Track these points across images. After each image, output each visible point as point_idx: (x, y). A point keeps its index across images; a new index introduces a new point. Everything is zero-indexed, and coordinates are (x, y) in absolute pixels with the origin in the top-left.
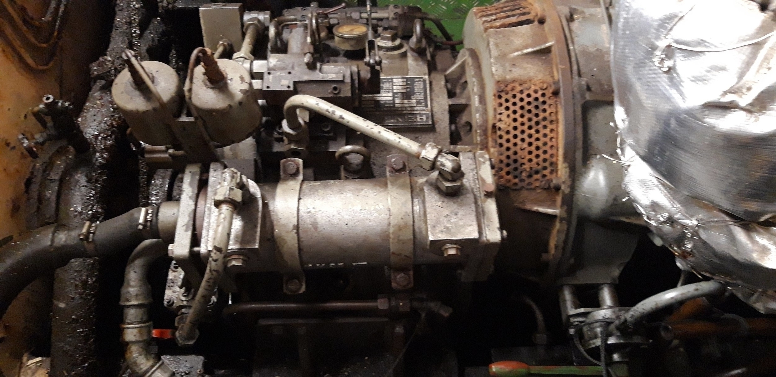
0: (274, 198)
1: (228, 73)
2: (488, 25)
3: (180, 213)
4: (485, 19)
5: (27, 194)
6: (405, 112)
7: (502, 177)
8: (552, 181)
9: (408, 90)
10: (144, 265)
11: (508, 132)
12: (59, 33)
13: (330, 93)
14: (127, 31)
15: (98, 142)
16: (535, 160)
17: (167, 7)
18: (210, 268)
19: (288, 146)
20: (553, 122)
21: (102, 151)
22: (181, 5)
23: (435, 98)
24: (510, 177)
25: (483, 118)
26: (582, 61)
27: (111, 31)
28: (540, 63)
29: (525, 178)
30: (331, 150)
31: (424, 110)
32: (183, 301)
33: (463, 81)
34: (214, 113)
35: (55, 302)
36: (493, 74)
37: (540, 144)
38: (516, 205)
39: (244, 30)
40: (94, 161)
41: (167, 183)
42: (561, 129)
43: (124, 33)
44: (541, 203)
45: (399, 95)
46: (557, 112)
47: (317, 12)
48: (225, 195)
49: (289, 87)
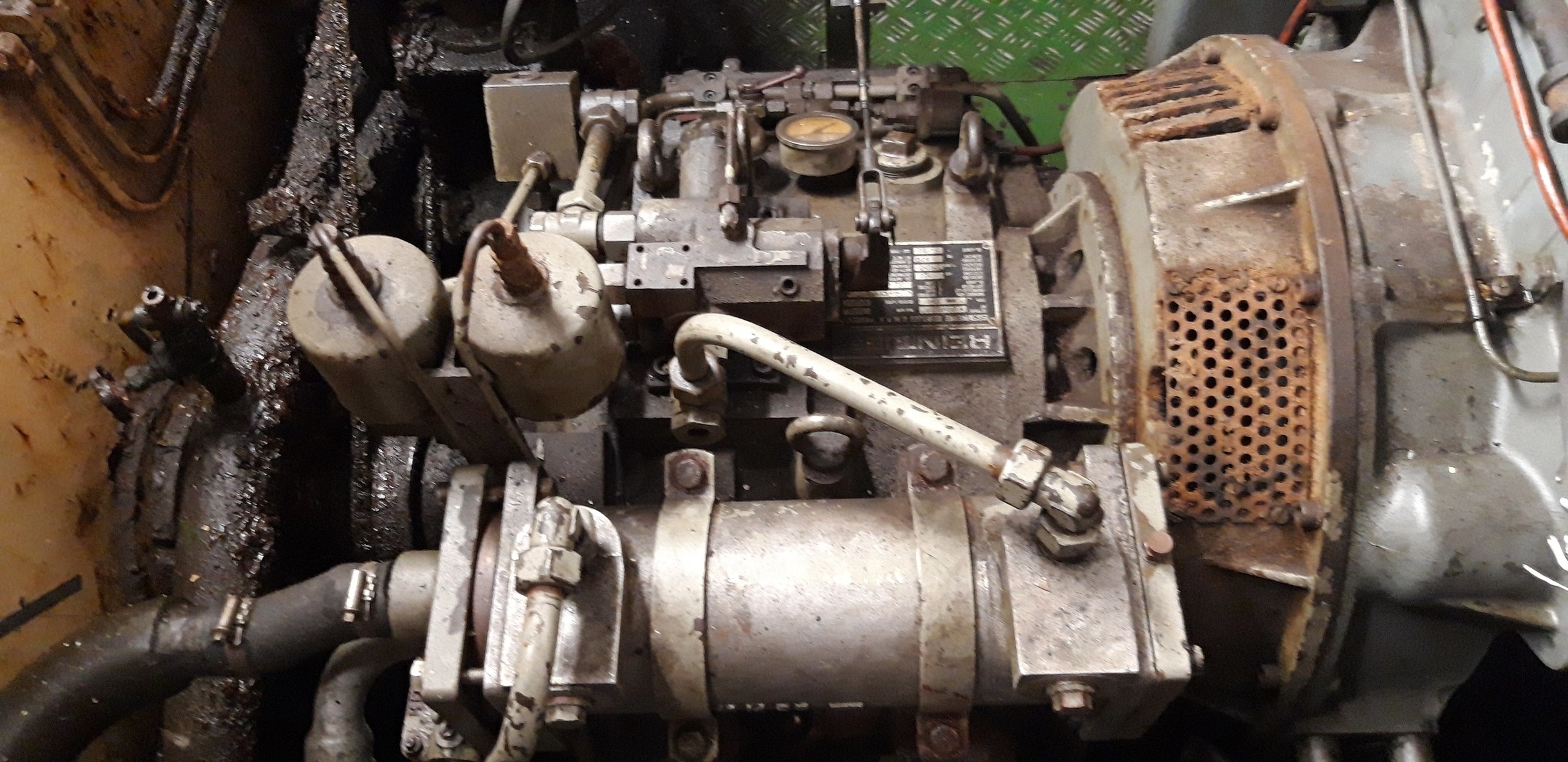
0: (650, 552)
1: (550, 268)
2: (1140, 130)
3: (438, 589)
4: (1129, 114)
5: (112, 483)
6: (941, 327)
7: (1177, 495)
8: (1299, 509)
9: (949, 274)
10: (356, 687)
11: (1193, 392)
12: (183, 129)
13: (776, 294)
14: (328, 123)
15: (264, 375)
16: (1257, 458)
17: (416, 68)
18: (506, 741)
19: (682, 416)
20: (1303, 371)
21: (271, 396)
22: (445, 66)
23: (1009, 294)
24: (1196, 495)
25: (1126, 347)
26: (1370, 224)
27: (294, 123)
28: (1269, 229)
29: (1233, 499)
30: (773, 416)
31: (986, 322)
32: (441, 748)
33: (1072, 249)
34: (518, 364)
35: (167, 734)
36: (1155, 253)
37: (1270, 420)
38: (1207, 557)
39: (581, 134)
40: (255, 420)
41: (411, 454)
42: (1323, 388)
43: (322, 126)
44: (1270, 556)
45: (928, 287)
46: (1311, 349)
47: (740, 87)
48: (541, 568)
49: (684, 282)
